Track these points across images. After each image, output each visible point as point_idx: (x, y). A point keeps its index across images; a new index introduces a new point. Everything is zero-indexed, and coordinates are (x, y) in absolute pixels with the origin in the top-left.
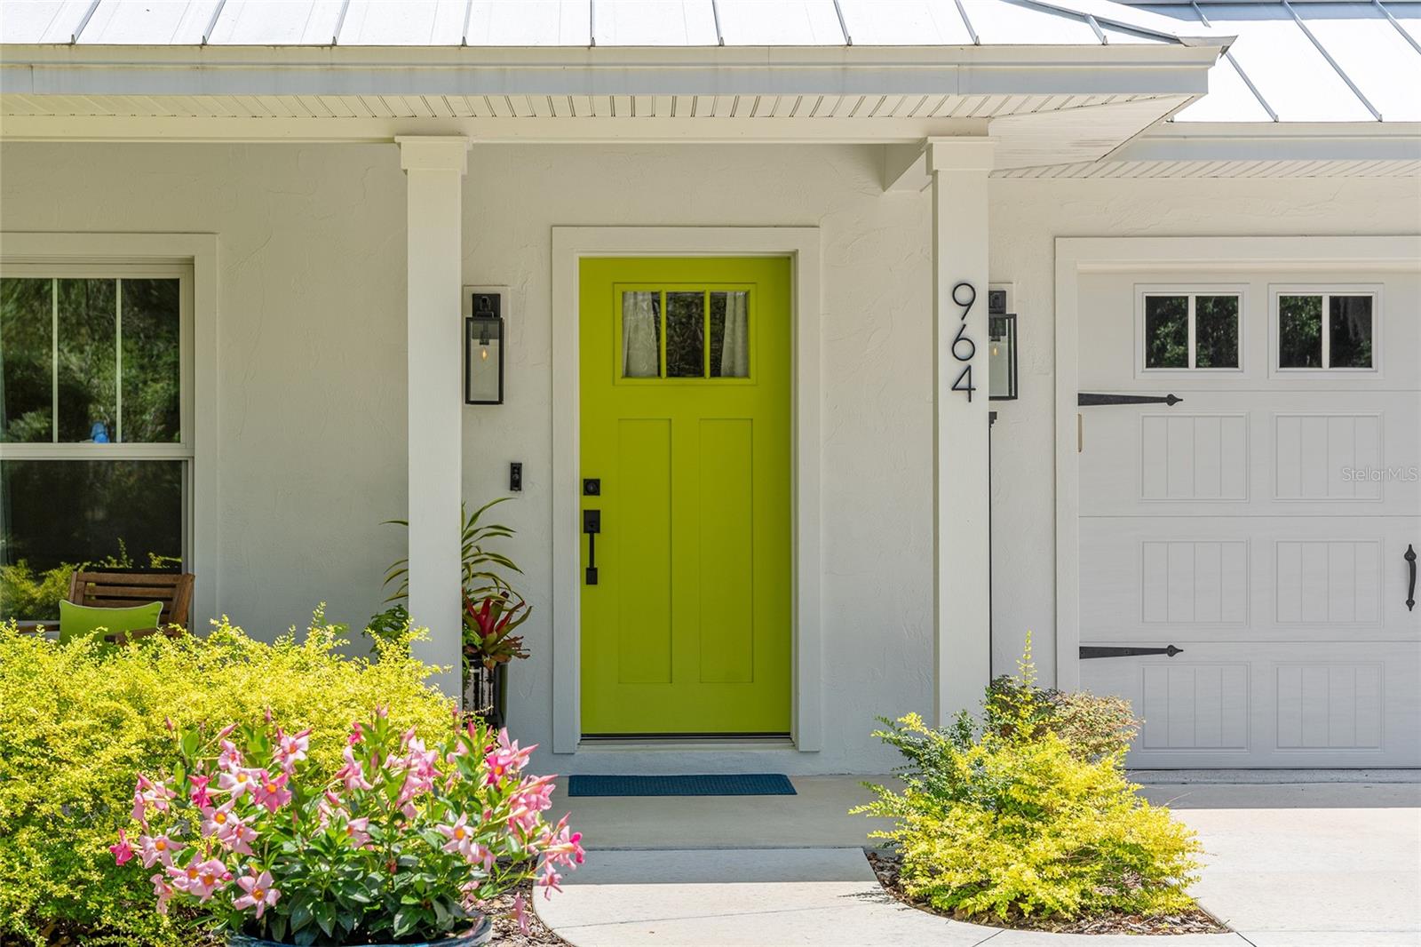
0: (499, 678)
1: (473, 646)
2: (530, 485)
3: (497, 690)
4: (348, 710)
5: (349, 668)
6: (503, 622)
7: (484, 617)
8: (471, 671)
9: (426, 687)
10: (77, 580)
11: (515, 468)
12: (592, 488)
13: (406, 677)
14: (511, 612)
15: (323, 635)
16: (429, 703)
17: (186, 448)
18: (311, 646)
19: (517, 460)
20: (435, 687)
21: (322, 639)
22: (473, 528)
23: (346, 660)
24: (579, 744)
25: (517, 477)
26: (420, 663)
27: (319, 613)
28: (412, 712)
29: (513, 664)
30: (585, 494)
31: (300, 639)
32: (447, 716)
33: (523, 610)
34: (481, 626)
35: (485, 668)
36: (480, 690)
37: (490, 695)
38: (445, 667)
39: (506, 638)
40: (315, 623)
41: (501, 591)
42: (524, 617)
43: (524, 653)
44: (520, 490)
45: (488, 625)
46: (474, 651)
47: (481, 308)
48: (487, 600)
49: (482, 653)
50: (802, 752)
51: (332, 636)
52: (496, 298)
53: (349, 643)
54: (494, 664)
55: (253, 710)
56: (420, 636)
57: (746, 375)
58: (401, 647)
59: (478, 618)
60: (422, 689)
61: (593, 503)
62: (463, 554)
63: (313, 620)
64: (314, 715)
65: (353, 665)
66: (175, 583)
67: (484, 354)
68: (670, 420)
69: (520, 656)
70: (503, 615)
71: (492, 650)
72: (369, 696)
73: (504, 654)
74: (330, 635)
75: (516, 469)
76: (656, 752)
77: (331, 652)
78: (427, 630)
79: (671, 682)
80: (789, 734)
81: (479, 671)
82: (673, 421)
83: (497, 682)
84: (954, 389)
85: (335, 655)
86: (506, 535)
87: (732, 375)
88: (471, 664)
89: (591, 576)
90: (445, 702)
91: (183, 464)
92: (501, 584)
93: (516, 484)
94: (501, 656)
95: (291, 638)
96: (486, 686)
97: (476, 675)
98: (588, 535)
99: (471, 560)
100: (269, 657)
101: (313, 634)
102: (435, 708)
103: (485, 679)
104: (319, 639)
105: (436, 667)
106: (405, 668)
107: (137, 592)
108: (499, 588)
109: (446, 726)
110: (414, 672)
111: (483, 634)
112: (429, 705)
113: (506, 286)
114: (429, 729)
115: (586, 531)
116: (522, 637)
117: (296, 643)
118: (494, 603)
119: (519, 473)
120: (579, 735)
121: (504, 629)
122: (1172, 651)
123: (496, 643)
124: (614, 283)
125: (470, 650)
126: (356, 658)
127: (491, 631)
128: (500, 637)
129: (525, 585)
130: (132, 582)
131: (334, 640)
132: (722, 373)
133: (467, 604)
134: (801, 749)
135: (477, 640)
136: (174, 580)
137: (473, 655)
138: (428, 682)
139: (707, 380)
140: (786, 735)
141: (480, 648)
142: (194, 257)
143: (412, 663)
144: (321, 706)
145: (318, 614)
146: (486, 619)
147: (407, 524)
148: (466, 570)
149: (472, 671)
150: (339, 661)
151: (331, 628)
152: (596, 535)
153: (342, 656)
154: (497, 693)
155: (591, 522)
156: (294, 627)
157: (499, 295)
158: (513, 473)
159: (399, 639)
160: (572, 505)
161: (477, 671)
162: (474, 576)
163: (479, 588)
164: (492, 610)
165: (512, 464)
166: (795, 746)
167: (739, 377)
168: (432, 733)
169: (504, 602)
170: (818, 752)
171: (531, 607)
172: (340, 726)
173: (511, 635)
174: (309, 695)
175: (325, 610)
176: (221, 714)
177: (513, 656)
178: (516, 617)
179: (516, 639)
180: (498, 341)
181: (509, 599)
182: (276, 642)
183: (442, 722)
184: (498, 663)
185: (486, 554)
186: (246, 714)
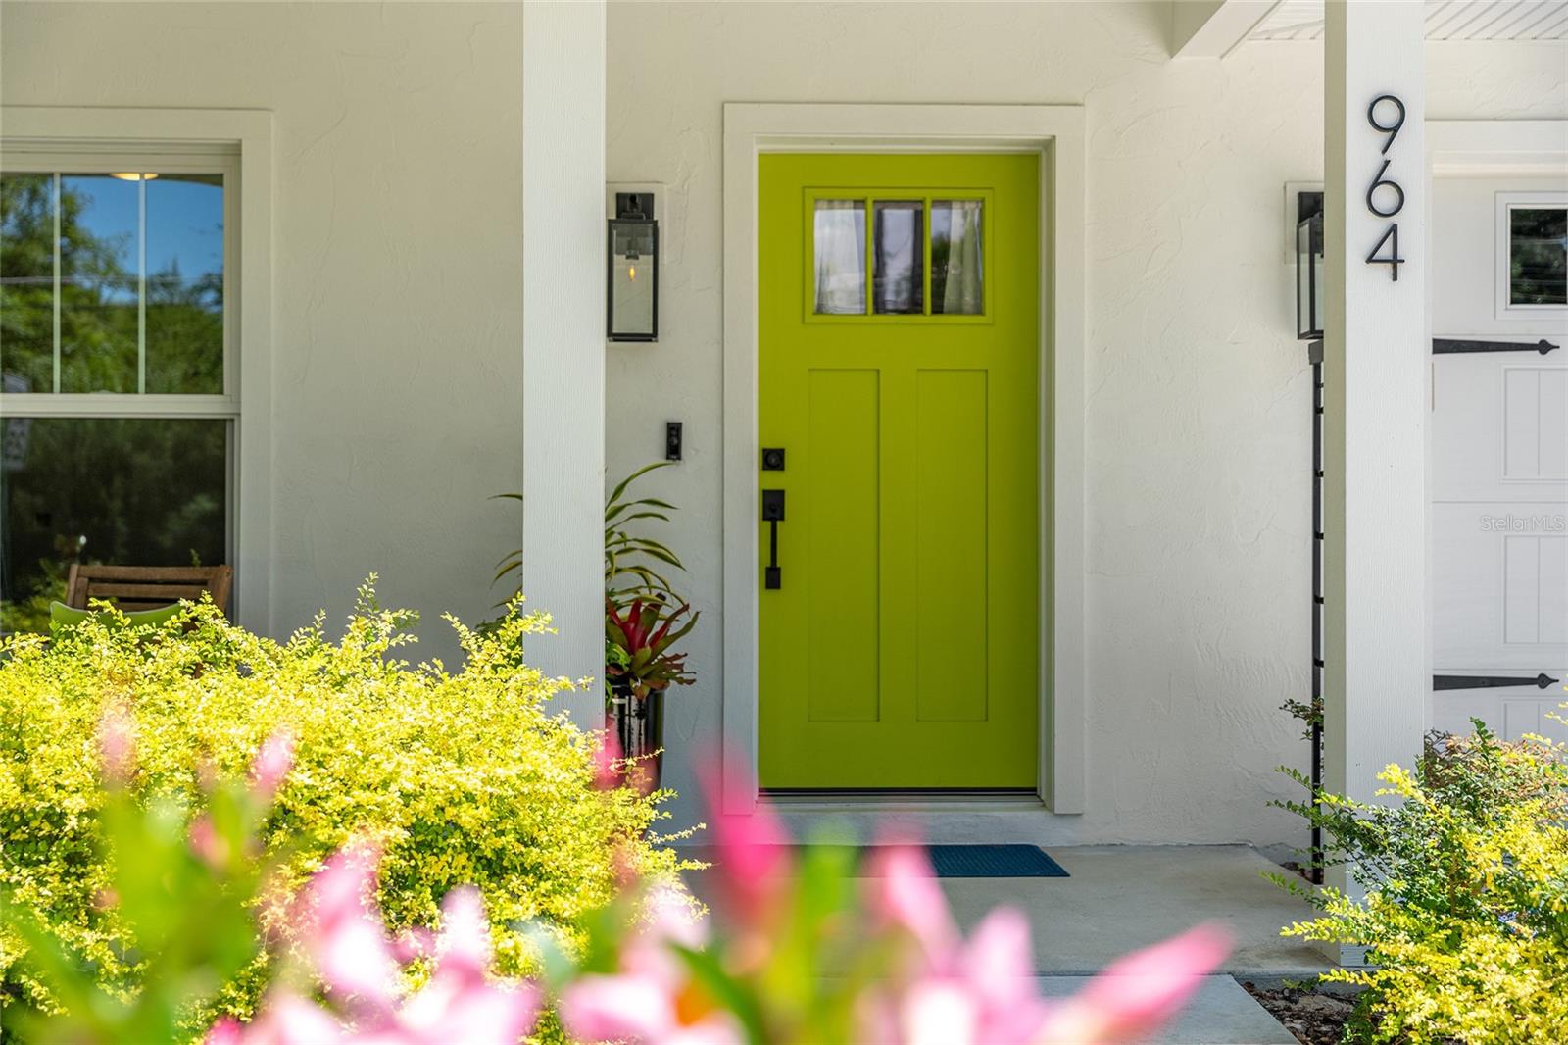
0: (651, 712)
1: (618, 667)
2: (693, 453)
3: (651, 727)
4: (403, 757)
5: (414, 682)
6: (657, 635)
7: (632, 626)
8: (614, 700)
9: (548, 716)
10: (78, 576)
11: (673, 429)
12: (773, 460)
13: (511, 697)
14: (669, 621)
15: (374, 627)
16: (551, 744)
17: (231, 402)
18: (351, 646)
19: (675, 419)
20: (562, 716)
21: (371, 635)
22: (617, 503)
23: (410, 669)
24: (757, 802)
25: (676, 442)
26: (537, 674)
27: (367, 589)
28: (520, 759)
29: (672, 693)
30: (764, 469)
31: (334, 634)
32: (583, 767)
33: (685, 618)
34: (628, 638)
35: (633, 697)
36: (627, 728)
37: (640, 734)
38: (581, 681)
39: (660, 657)
40: (360, 607)
41: (655, 592)
42: (689, 627)
43: (685, 677)
44: (679, 458)
45: (638, 638)
46: (618, 674)
47: (628, 209)
48: (637, 604)
49: (631, 675)
50: (1059, 815)
51: (389, 630)
52: (649, 198)
53: (416, 640)
54: (646, 691)
55: (222, 752)
56: (535, 626)
57: (979, 310)
58: (504, 646)
59: (624, 626)
60: (541, 719)
61: (775, 480)
62: (606, 539)
63: (357, 603)
64: (338, 766)
65: (420, 677)
66: (207, 578)
67: (632, 272)
68: (878, 371)
69: (681, 682)
70: (659, 625)
71: (643, 672)
72: (444, 729)
73: (661, 678)
74: (386, 628)
75: (674, 431)
76: (863, 813)
77: (386, 656)
78: (548, 617)
79: (878, 720)
80: (1035, 789)
81: (625, 701)
82: (881, 373)
83: (651, 714)
84: (1370, 260)
85: (393, 661)
86: (662, 517)
87: (959, 310)
88: (615, 691)
89: (772, 578)
90: (580, 740)
91: (228, 424)
92: (654, 582)
93: (674, 451)
94: (657, 680)
95: (317, 631)
96: (635, 723)
97: (622, 707)
98: (768, 524)
99: (615, 549)
100: (279, 662)
101: (357, 626)
102: (562, 752)
103: (633, 713)
104: (367, 635)
105: (564, 680)
106: (511, 683)
107: (156, 591)
108: (650, 587)
109: (581, 784)
110: (525, 689)
111: (631, 650)
112: (552, 746)
113: (661, 183)
114: (552, 789)
115: (765, 518)
116: (686, 655)
117: (325, 639)
118: (646, 608)
119: (679, 436)
120: (757, 790)
121: (661, 643)
122: (1543, 681)
123: (648, 663)
124: (804, 188)
125: (614, 672)
126: (424, 664)
127: (642, 645)
128: (654, 655)
129: (688, 584)
130: (149, 578)
131: (392, 635)
132: (945, 310)
133: (611, 609)
134: (1057, 811)
135: (623, 658)
136: (206, 573)
137: (619, 680)
138: (551, 707)
139: (927, 318)
140: (1031, 792)
141: (627, 669)
142: (240, 141)
143: (524, 674)
144: (350, 747)
145: (366, 592)
146: (635, 628)
147: (521, 497)
148: (608, 562)
149: (616, 701)
150: (398, 670)
151: (387, 615)
152: (779, 523)
153: (404, 663)
154: (650, 734)
155: (773, 507)
156: (323, 613)
157: (652, 195)
158: (670, 436)
159: (500, 632)
160: (748, 482)
161: (623, 701)
162: (619, 570)
163: (624, 589)
164: (643, 619)
165: (669, 424)
166: (1046, 805)
167: (968, 313)
168: (558, 797)
169: (661, 606)
170: (1079, 815)
171: (697, 613)
172: (385, 785)
173: (668, 652)
174: (329, 727)
175: (377, 585)
176: (167, 760)
177: (672, 682)
178: (675, 628)
179: (677, 657)
180: (651, 257)
181: (666, 602)
182: (293, 639)
183: (574, 777)
184: (652, 691)
185: (635, 540)
186: (209, 761)
